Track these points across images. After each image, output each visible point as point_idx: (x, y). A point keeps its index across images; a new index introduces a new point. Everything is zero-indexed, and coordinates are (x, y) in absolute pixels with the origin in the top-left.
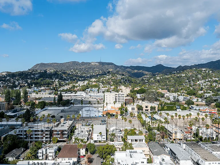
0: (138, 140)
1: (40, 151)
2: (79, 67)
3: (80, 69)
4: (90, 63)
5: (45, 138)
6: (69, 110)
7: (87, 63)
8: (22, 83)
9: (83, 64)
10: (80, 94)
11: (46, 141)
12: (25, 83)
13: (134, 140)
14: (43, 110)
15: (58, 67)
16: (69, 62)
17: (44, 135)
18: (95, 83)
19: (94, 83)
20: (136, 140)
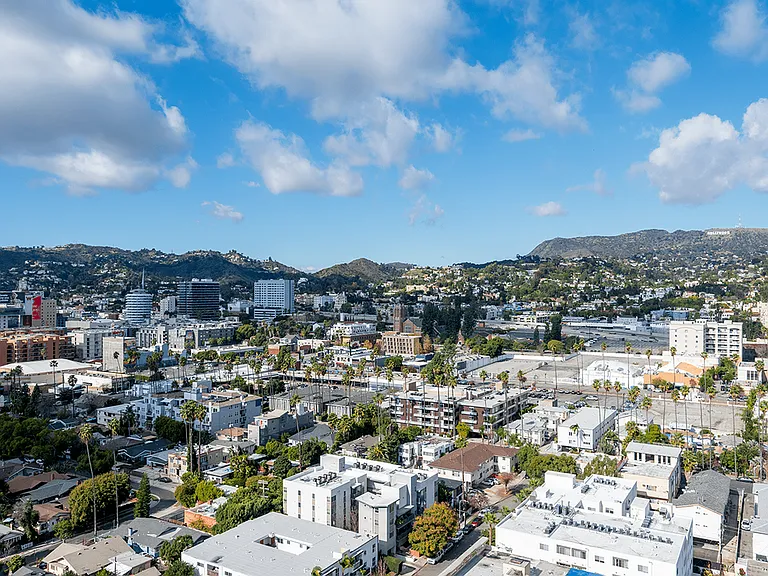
0: (656, 458)
1: (406, 446)
2: (665, 246)
3: (670, 251)
4: (701, 233)
5: (443, 422)
6: (564, 365)
7: (691, 234)
8: (489, 292)
9: (680, 235)
10: (622, 325)
11: (446, 430)
12: (496, 292)
13: (643, 456)
14: (495, 359)
15: (602, 249)
16: (635, 234)
17: (442, 414)
18: (690, 294)
19: (687, 295)
20: (650, 458)
